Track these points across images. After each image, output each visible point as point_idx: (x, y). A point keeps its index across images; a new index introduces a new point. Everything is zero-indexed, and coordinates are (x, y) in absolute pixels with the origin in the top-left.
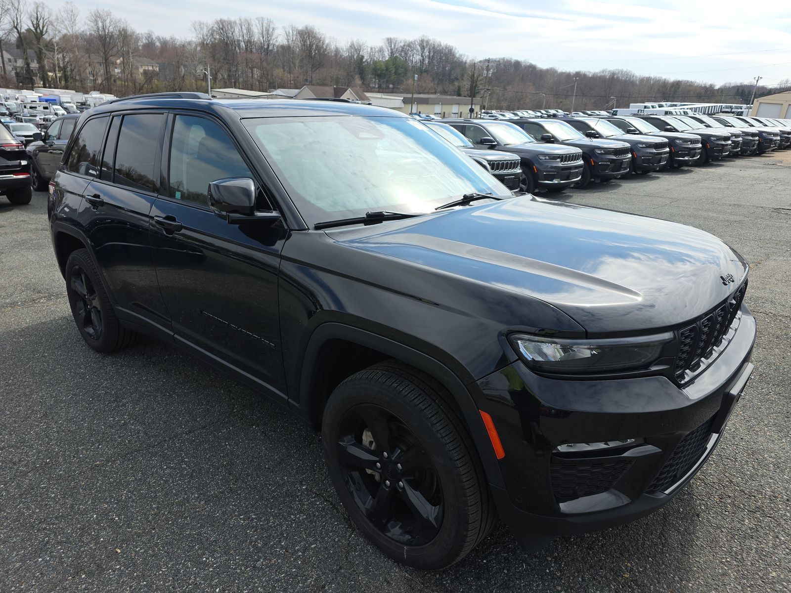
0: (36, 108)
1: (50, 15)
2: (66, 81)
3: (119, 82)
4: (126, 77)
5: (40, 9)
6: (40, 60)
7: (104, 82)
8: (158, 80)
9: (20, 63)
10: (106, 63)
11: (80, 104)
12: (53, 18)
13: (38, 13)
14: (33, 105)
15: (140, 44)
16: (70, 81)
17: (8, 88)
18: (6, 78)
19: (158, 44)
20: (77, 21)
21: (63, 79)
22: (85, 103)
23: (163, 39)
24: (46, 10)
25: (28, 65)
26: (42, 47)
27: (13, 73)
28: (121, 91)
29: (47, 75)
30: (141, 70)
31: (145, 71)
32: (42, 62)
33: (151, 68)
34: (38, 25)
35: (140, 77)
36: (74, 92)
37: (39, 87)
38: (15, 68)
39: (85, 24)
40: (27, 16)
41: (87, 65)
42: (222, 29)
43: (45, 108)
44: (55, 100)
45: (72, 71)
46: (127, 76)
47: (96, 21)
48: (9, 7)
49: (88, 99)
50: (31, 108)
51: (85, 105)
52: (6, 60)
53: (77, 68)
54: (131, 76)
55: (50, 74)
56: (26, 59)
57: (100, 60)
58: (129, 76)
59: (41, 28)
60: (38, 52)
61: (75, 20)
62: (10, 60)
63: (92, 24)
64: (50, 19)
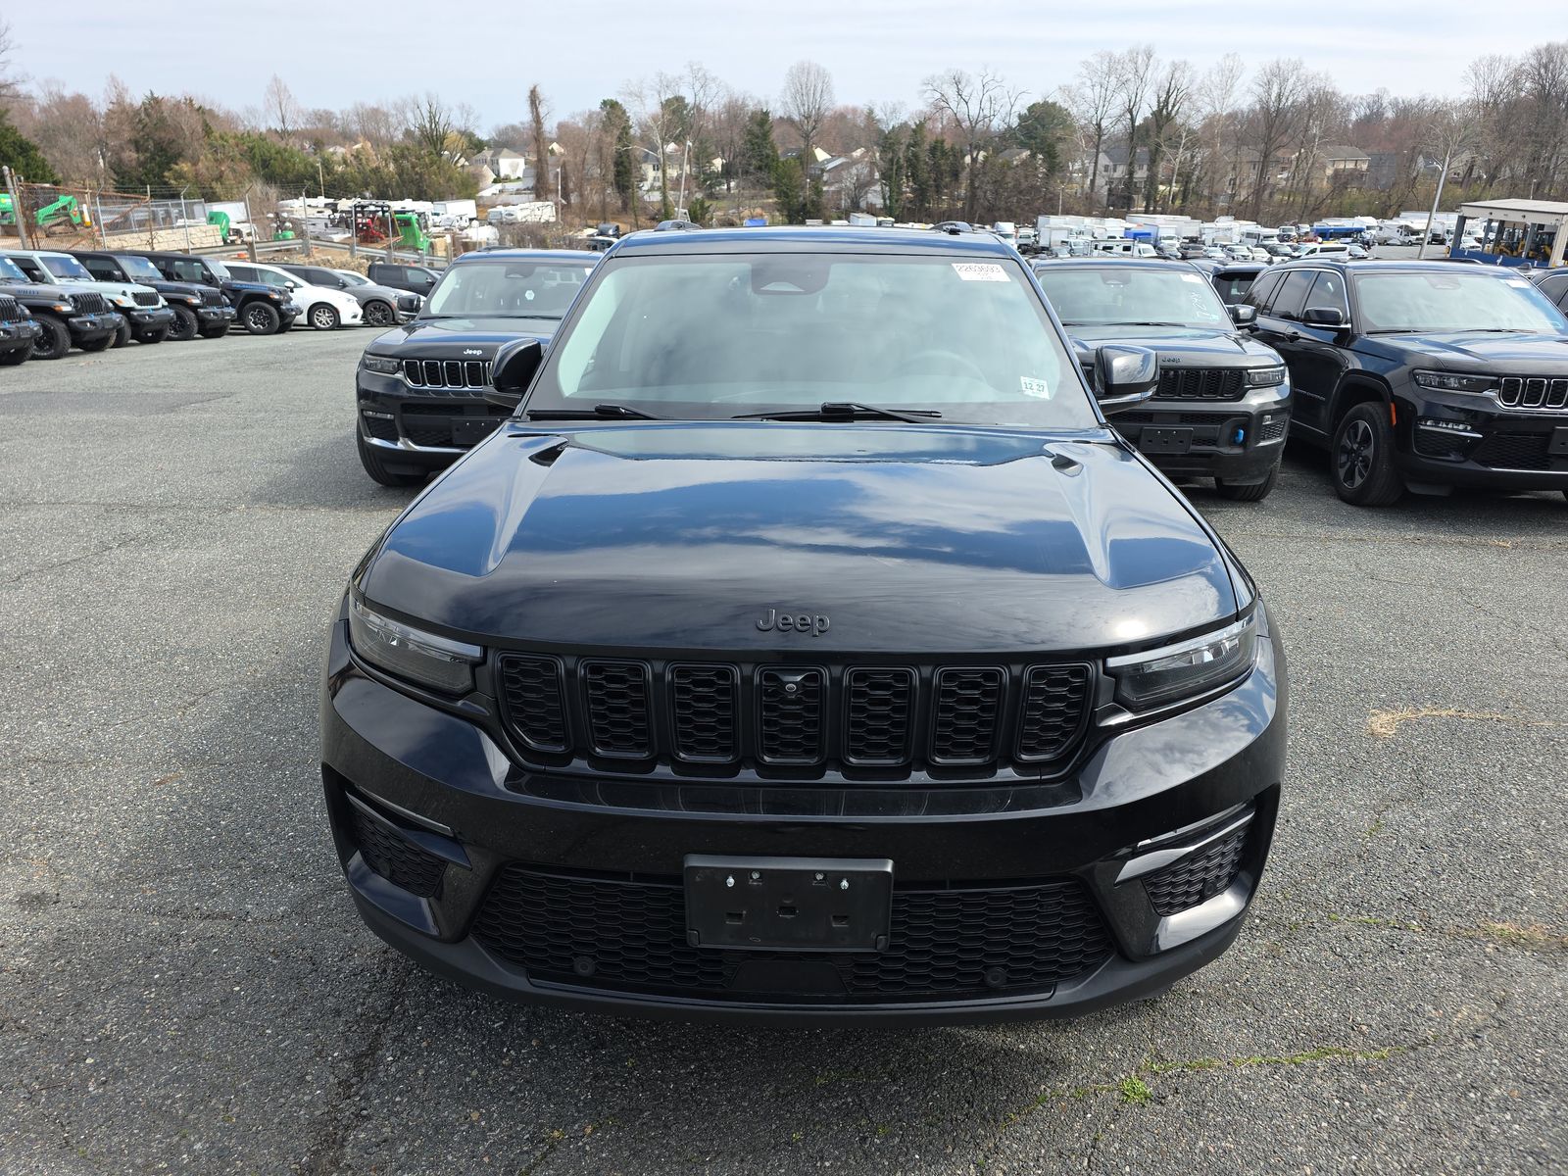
0: (1111, 248)
1: (1192, 81)
2: (1184, 199)
3: (1277, 197)
4: (1295, 186)
5: (1177, 75)
6: (1153, 162)
7: (1250, 198)
8: (1359, 189)
9: (1121, 171)
10: (1263, 162)
11: (1187, 241)
12: (1194, 88)
13: (1173, 83)
14: (1109, 244)
15: (1353, 117)
16: (1191, 198)
17: (1089, 214)
18: (1091, 198)
19: (1390, 114)
20: (1235, 88)
21: (1180, 196)
22: (1197, 238)
23: (1403, 102)
24: (1188, 74)
25: (1131, 173)
26: (1161, 141)
27: (1105, 191)
28: (1277, 215)
29: (1157, 189)
30: (1329, 172)
31: (1336, 171)
32: (1154, 168)
33: (1350, 166)
34: (1167, 101)
35: (1322, 184)
36: (1188, 218)
37: (1137, 213)
38: (1110, 182)
39: (1249, 90)
40: (1154, 88)
41: (1230, 167)
42: (1546, 67)
43: (1127, 249)
44: (1149, 234)
45: (1199, 179)
46: (1298, 184)
47: (1269, 83)
48: (1130, 76)
49: (1206, 231)
50: (1105, 248)
51: (1195, 242)
52: (1100, 167)
53: (1209, 174)
54: (1306, 184)
55: (1161, 188)
56: (1131, 164)
57: (1257, 156)
58: (1302, 184)
59: (1170, 109)
60: (1154, 151)
61: (1231, 86)
62: (1106, 168)
63: (1261, 90)
64: (1189, 91)
